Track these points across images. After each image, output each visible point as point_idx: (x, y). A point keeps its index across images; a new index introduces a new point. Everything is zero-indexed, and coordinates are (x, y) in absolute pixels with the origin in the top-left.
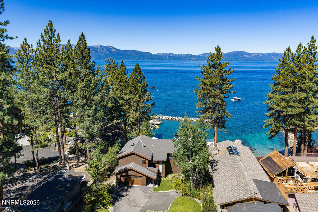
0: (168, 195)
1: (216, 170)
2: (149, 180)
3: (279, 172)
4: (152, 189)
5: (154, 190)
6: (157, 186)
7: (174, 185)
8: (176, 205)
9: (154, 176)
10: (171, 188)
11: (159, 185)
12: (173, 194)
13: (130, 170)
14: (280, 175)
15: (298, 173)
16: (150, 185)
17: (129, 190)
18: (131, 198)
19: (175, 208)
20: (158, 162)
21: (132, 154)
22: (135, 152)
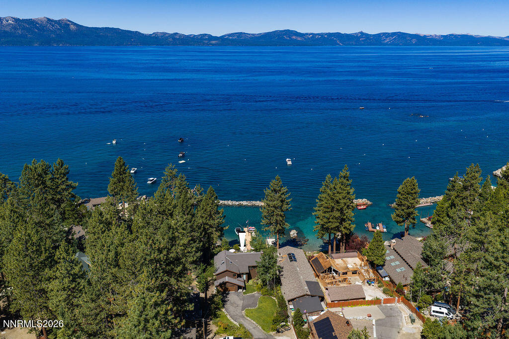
0: (253, 296)
1: (282, 275)
2: (240, 287)
3: (322, 271)
4: (242, 293)
5: (244, 293)
6: (244, 291)
7: (255, 288)
8: (261, 303)
9: (242, 285)
10: (254, 291)
11: (246, 289)
12: (256, 295)
13: (227, 282)
14: (323, 273)
15: (334, 270)
16: (240, 290)
17: (228, 296)
18: (232, 302)
19: (261, 305)
20: (243, 274)
21: (227, 271)
22: (228, 269)
